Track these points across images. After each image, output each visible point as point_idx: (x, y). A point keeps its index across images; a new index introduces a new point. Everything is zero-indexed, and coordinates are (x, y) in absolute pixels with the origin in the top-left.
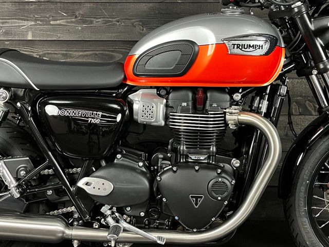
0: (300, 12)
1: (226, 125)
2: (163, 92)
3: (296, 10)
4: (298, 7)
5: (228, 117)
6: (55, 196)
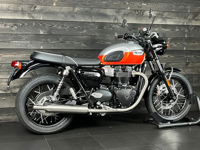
0: (150, 43)
1: (132, 75)
2: (113, 66)
3: (149, 43)
4: (149, 42)
5: (132, 73)
6: (82, 100)
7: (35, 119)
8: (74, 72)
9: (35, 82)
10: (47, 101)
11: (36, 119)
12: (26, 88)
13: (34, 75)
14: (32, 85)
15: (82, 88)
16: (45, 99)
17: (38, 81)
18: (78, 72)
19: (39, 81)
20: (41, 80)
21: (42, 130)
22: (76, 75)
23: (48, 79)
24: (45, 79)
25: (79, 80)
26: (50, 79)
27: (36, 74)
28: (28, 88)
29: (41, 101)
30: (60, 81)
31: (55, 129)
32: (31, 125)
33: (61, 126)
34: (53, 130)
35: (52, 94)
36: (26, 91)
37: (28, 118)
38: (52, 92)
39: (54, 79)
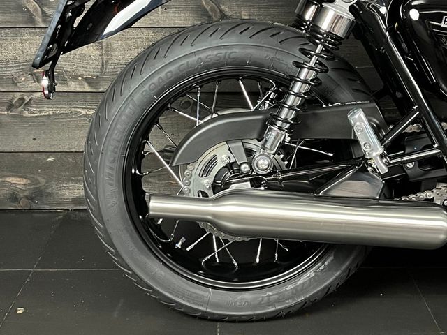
6: (419, 170)
7: (178, 245)
8: (382, 16)
9: (173, 68)
10: (230, 166)
11: (185, 245)
12: (127, 93)
13: (209, 17)
14: (155, 80)
15: (421, 107)
16: (222, 154)
17: (185, 61)
18: (406, 13)
19: (193, 59)
20: (203, 56)
21: (208, 304)
22: (391, 31)
23: (238, 52)
24: (223, 51)
25: (406, 61)
26: (249, 51)
27: (221, 11)
28: (137, 97)
29: (198, 167)
30: (299, 66)
31: (270, 304)
32: (154, 278)
33: (303, 289)
34: (260, 305)
35: (255, 135)
36: (127, 111)
37: (140, 241)
38: (259, 126)
39: (272, 55)
